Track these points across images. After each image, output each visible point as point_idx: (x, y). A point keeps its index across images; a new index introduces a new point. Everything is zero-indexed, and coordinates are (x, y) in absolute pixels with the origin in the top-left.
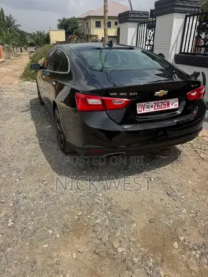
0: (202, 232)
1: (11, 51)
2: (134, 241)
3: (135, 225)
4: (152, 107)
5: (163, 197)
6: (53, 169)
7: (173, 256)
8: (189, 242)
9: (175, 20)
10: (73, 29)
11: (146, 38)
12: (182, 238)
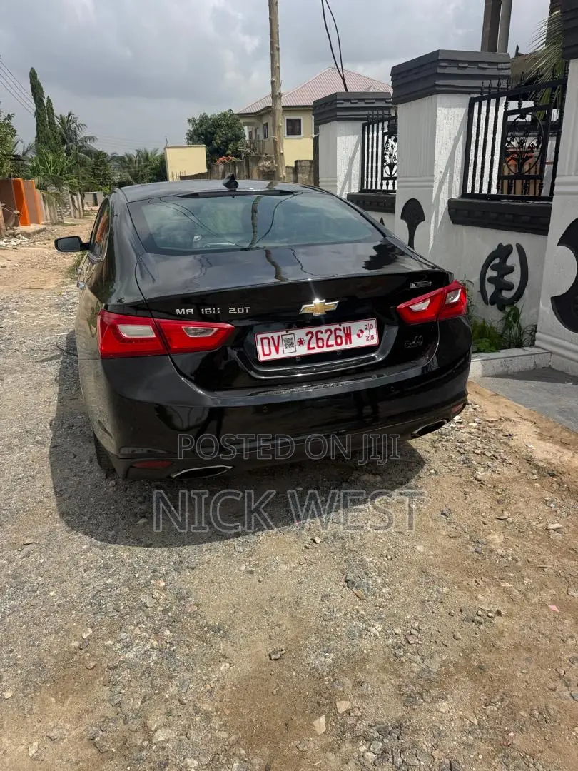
0: (405, 689)
1: (65, 204)
2: (206, 713)
3: (224, 667)
4: (301, 342)
5: (330, 588)
6: (62, 515)
7: (302, 754)
8: (359, 718)
9: (441, 112)
10: (226, 143)
11: (384, 161)
12: (342, 706)
